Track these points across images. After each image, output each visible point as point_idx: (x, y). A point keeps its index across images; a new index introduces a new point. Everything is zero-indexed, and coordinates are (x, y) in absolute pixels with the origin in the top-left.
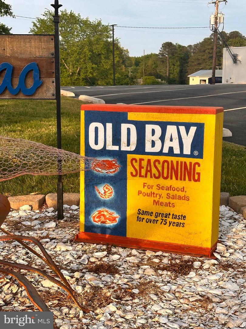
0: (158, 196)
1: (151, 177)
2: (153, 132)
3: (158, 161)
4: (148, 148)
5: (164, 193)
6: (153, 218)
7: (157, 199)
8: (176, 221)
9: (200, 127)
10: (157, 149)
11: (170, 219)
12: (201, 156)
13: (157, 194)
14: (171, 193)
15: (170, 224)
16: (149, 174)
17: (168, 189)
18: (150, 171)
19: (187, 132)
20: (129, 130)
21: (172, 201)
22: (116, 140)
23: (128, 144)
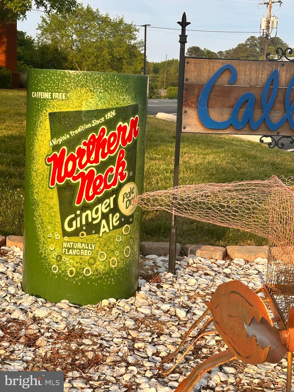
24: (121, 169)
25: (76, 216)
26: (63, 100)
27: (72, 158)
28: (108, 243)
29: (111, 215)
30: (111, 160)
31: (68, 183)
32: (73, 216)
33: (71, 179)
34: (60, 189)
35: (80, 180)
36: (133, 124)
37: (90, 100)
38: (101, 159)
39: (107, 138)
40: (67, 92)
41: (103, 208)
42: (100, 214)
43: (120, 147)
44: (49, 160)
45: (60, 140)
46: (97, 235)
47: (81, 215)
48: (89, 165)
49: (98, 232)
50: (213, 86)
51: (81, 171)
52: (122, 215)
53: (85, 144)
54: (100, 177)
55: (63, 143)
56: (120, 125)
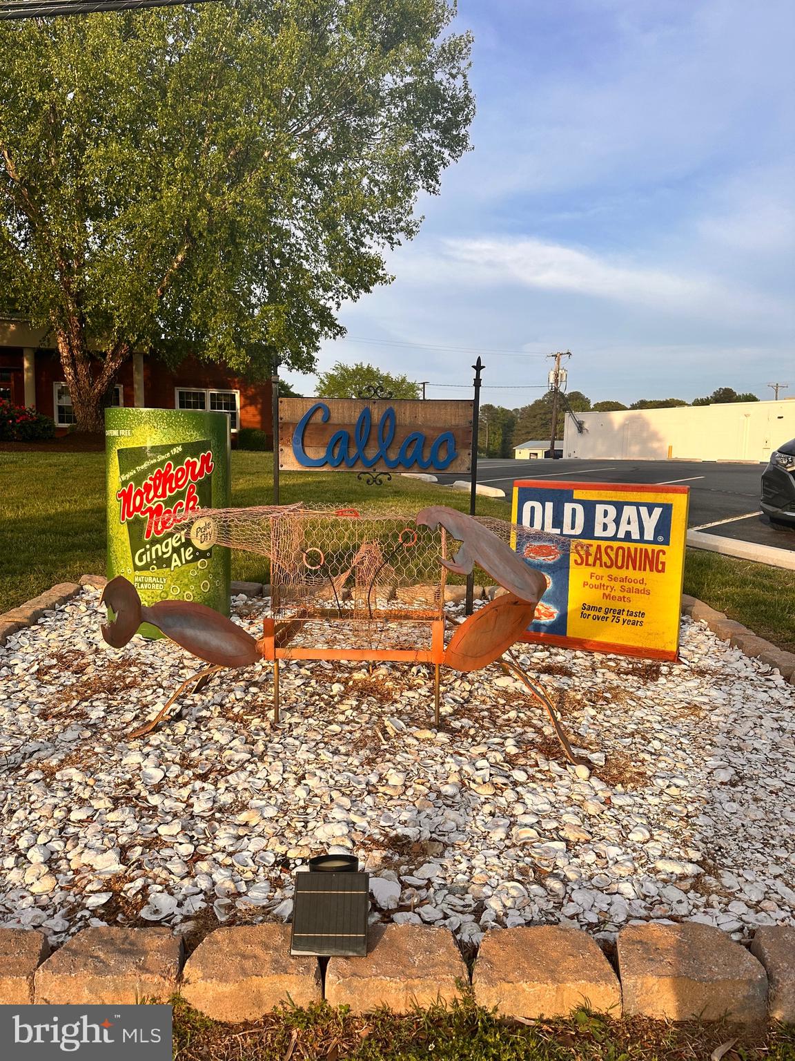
0: (609, 588)
1: (601, 566)
2: (606, 514)
3: (611, 548)
4: (598, 532)
5: (617, 585)
6: (602, 614)
7: (607, 592)
8: (632, 618)
9: (667, 509)
10: (610, 532)
11: (623, 617)
12: (667, 542)
13: (607, 587)
14: (627, 585)
15: (624, 622)
16: (598, 562)
17: (622, 580)
18: (600, 559)
19: (650, 514)
20: (574, 510)
21: (627, 595)
22: (558, 522)
23: (573, 527)
24: (191, 504)
25: (146, 550)
26: (128, 436)
27: (139, 493)
28: (181, 578)
29: (182, 549)
30: (181, 495)
31: (136, 517)
32: (143, 550)
33: (139, 513)
34: (129, 524)
35: (148, 514)
36: (205, 460)
37: (154, 436)
38: (168, 494)
39: (174, 473)
40: (131, 429)
41: (173, 542)
42: (170, 548)
43: (190, 482)
44: (120, 496)
45: (128, 476)
46: (168, 569)
47: (150, 549)
48: (156, 499)
49: (169, 566)
50: (307, 424)
51: (149, 505)
52: (196, 550)
53: (151, 479)
54: (169, 512)
55: (131, 479)
56: (189, 461)
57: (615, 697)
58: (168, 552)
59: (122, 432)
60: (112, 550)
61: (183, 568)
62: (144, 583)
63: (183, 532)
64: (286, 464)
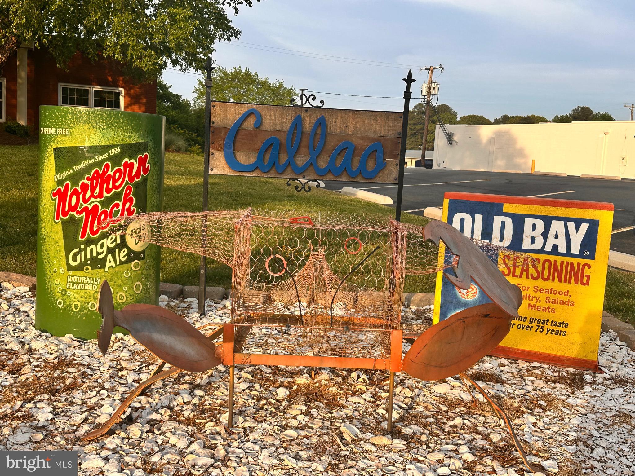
0: (534, 299)
1: (528, 277)
2: (534, 227)
3: (539, 261)
4: (526, 244)
5: (543, 296)
6: (526, 324)
7: (533, 303)
8: (556, 328)
9: (594, 225)
10: (538, 245)
11: (548, 326)
12: (592, 256)
13: (533, 297)
14: (552, 296)
15: (548, 332)
16: (525, 273)
17: (548, 292)
18: (527, 271)
19: (577, 229)
20: (503, 223)
21: (552, 306)
22: (487, 233)
23: (501, 239)
24: (128, 205)
25: (81, 250)
26: (66, 135)
27: (75, 192)
28: (115, 278)
29: (117, 250)
30: (117, 196)
31: (72, 217)
32: (77, 250)
33: (75, 213)
34: (64, 223)
35: (84, 214)
36: (142, 162)
37: (93, 136)
38: (105, 194)
39: (112, 173)
40: (70, 128)
41: (108, 243)
42: (105, 248)
43: (127, 183)
44: (54, 195)
45: (64, 175)
46: (102, 270)
47: (85, 249)
48: (92, 199)
49: (103, 266)
50: (238, 130)
51: (85, 205)
52: (130, 251)
53: (88, 179)
54: (105, 212)
55: (67, 178)
56: (127, 162)
57: (549, 404)
58: (102, 253)
59: (60, 131)
60: (43, 249)
61: (117, 269)
62: (77, 283)
63: (119, 233)
64: (216, 167)
